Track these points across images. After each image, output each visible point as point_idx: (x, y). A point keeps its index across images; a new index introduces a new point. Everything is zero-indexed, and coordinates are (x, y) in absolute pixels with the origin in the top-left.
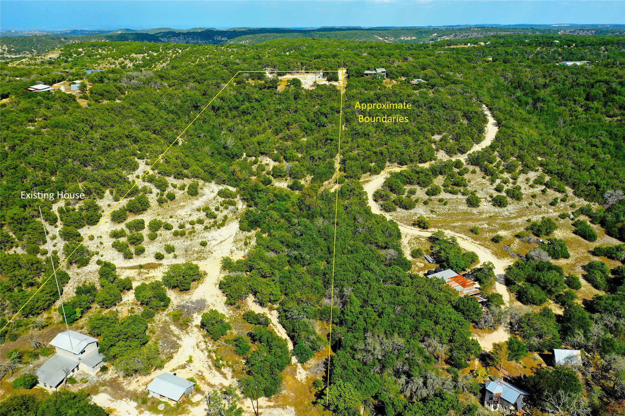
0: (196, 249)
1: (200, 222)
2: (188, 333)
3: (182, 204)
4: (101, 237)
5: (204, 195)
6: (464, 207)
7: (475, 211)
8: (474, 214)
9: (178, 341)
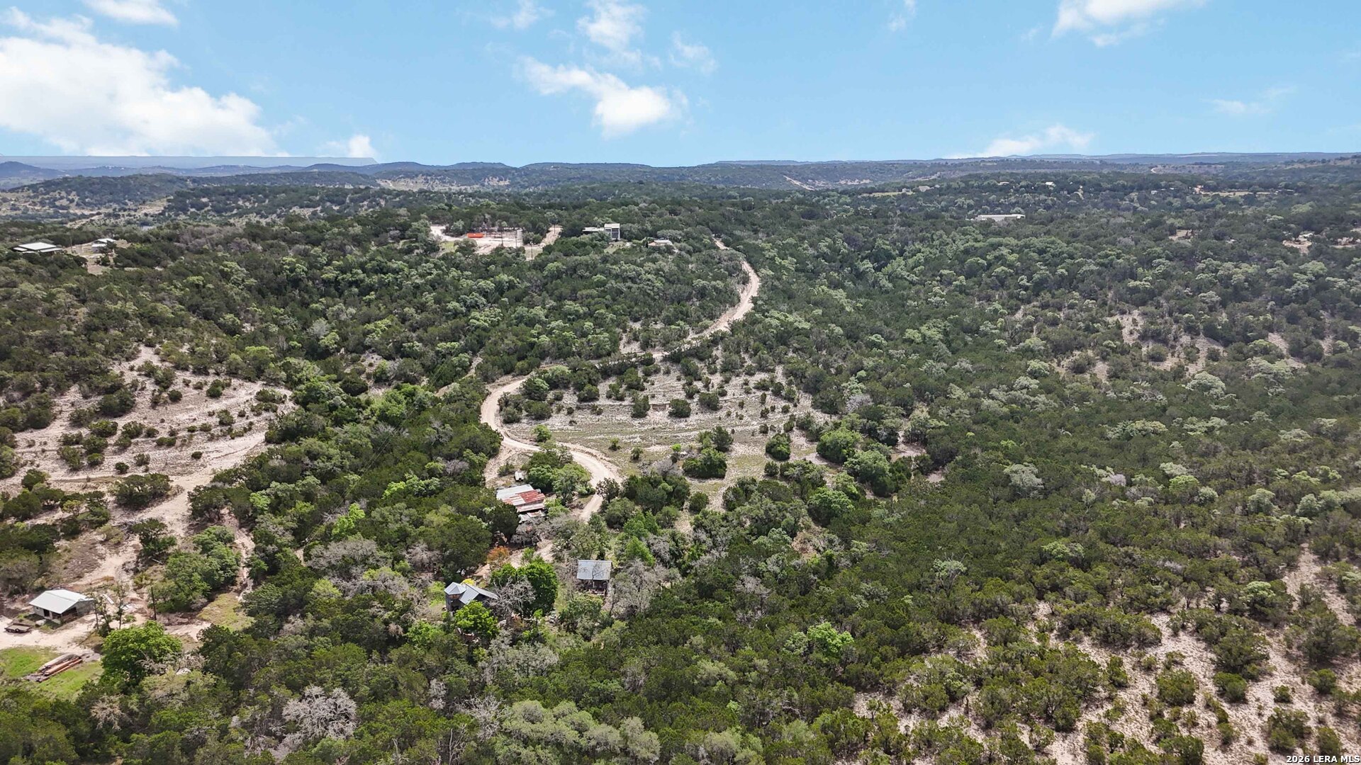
0: (183, 462)
1: (205, 429)
2: (117, 553)
3: (191, 406)
4: (45, 443)
5: (233, 397)
6: (625, 417)
7: (636, 422)
8: (633, 426)
9: (99, 561)
